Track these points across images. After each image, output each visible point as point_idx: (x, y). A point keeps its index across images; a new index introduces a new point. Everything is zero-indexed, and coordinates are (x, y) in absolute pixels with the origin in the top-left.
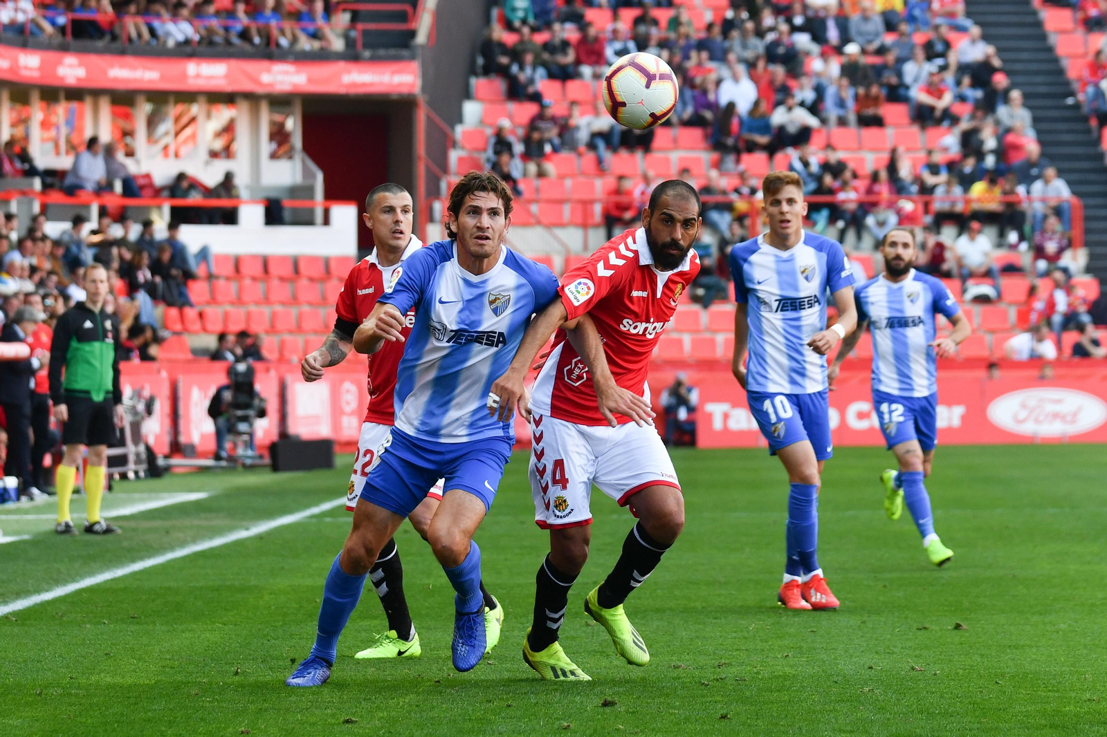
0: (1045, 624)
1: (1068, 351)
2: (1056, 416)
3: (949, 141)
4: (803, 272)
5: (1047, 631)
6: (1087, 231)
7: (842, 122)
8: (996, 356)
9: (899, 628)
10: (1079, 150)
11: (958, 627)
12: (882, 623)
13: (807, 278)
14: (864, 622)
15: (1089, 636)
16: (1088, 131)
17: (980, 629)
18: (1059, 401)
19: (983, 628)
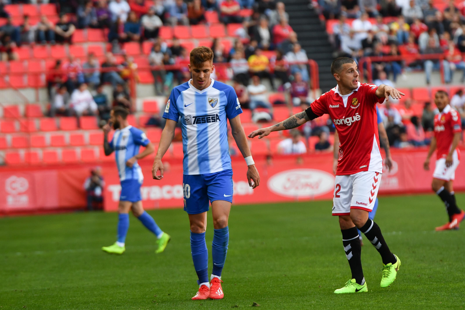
0: (303, 301)
1: (312, 147)
2: (307, 185)
3: (241, 31)
4: (210, 102)
5: (305, 305)
6: (321, 80)
7: (180, 23)
8: (272, 152)
9: (221, 307)
10: (314, 34)
11: (254, 305)
12: (212, 305)
13: (212, 105)
14: (202, 305)
15: (328, 307)
16: (319, 23)
17: (267, 306)
18: (307, 177)
19: (268, 305)
